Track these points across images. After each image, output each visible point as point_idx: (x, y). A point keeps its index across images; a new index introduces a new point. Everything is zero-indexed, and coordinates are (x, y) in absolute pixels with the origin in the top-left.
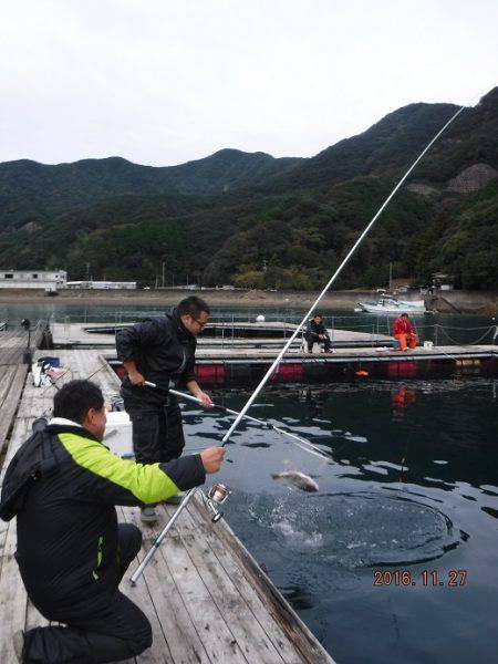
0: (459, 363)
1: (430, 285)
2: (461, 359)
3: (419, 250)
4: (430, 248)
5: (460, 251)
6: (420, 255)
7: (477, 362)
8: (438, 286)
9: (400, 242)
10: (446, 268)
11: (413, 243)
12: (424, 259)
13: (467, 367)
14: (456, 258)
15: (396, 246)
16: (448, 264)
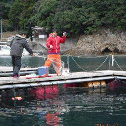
0: (90, 85)
1: (31, 35)
2: (92, 82)
3: (21, 11)
4: (29, 9)
5: (52, 10)
6: (22, 14)
7: (104, 84)
8: (37, 36)
9: (7, 5)
10: (42, 22)
11: (17, 5)
12: (25, 17)
13: (97, 88)
14: (48, 15)
15: (4, 8)
16: (42, 20)
